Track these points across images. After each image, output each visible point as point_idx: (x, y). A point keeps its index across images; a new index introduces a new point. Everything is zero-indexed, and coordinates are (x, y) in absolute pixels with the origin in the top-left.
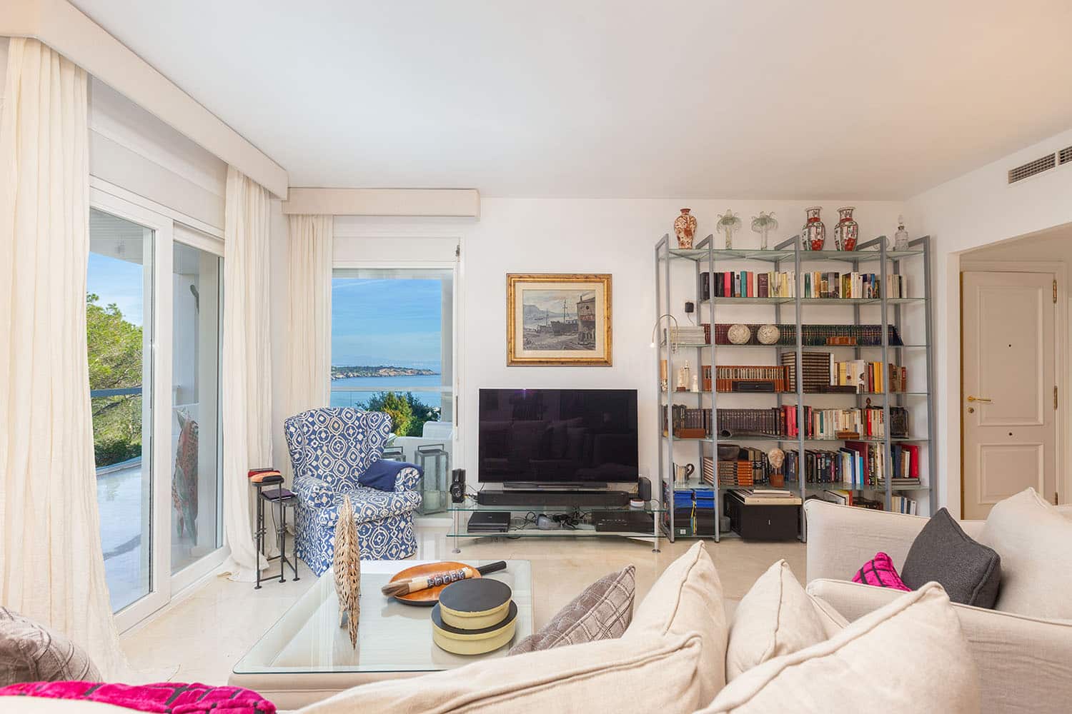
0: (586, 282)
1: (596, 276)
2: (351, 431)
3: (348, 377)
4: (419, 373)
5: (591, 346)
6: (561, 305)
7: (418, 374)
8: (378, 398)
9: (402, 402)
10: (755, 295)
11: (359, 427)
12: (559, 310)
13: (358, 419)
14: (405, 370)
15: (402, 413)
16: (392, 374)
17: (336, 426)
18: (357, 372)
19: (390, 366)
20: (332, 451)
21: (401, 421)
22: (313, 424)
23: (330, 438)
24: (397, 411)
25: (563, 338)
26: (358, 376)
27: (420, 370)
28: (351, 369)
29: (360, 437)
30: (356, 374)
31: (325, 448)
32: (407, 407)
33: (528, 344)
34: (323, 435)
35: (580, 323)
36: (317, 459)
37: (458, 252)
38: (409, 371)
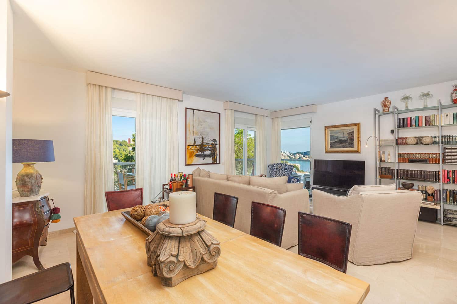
0: (350, 126)
1: (354, 124)
2: (284, 169)
5: (353, 147)
6: (343, 134)
10: (424, 125)
11: (286, 168)
12: (341, 136)
13: (286, 166)
17: (280, 167)
20: (279, 173)
22: (275, 166)
23: (278, 170)
25: (343, 144)
29: (286, 171)
31: (277, 172)
33: (331, 147)
34: (277, 169)
35: (348, 140)
36: (275, 174)
37: (311, 122)
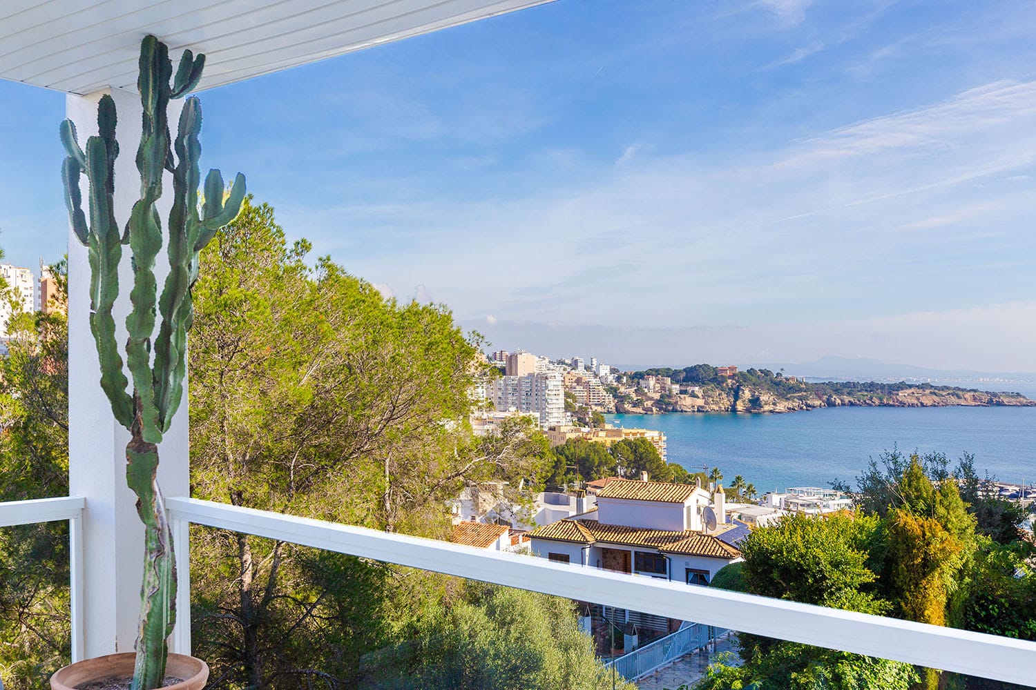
3: (831, 404)
4: (993, 401)
7: (990, 403)
8: (884, 473)
9: (945, 496)
14: (957, 392)
15: (945, 528)
16: (927, 401)
18: (849, 394)
19: (922, 382)
21: (943, 550)
24: (933, 521)
26: (851, 404)
27: (995, 395)
28: (838, 388)
30: (847, 399)
32: (961, 511)
38: (968, 395)
